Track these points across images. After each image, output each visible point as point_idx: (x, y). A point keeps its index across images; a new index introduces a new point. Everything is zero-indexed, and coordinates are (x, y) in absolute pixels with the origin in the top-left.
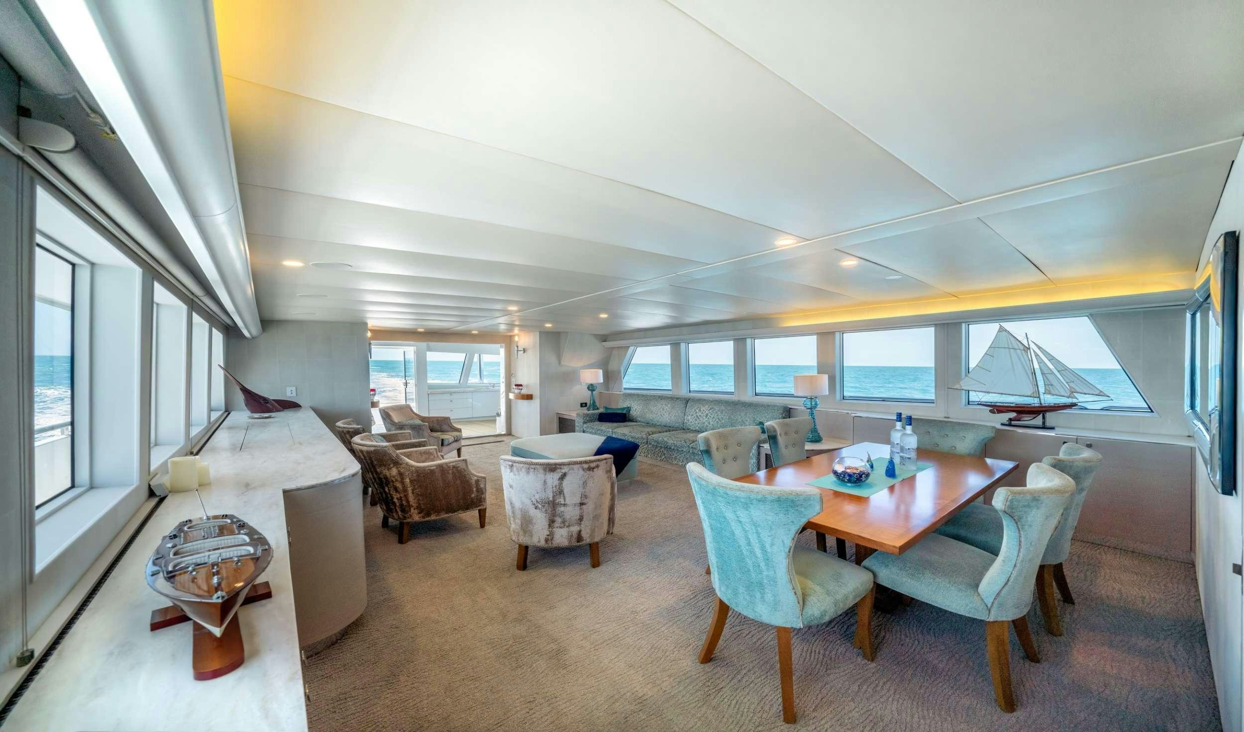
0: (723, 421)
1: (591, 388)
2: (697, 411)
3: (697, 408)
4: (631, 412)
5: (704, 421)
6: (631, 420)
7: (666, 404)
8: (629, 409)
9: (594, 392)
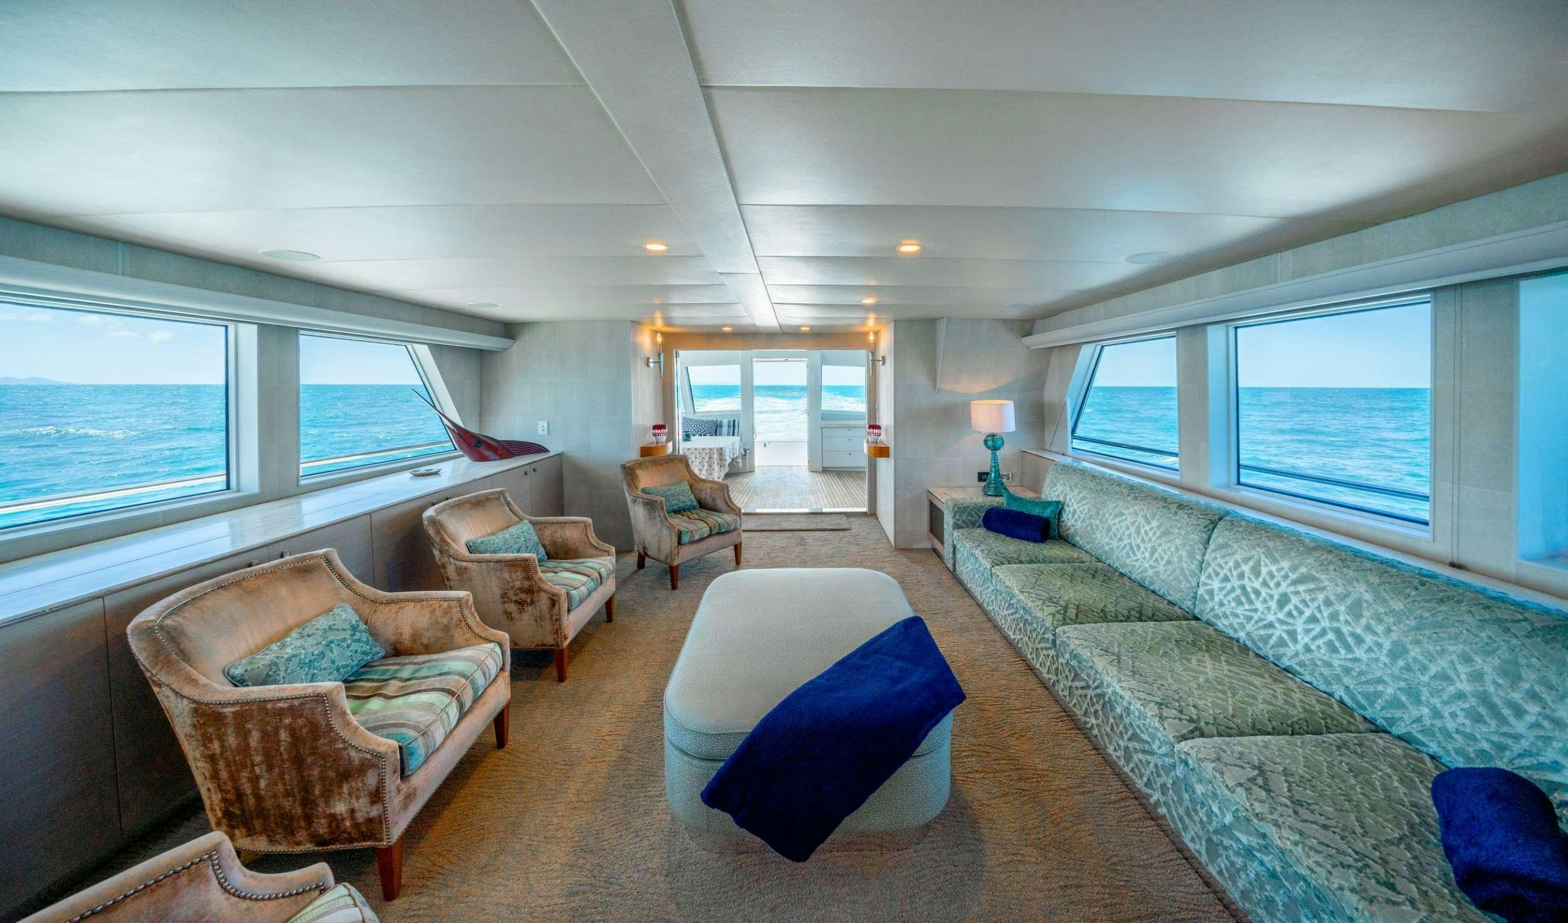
0: (1360, 653)
1: (993, 442)
2: (1246, 568)
3: (1246, 560)
4: (1065, 517)
5: (1271, 618)
6: (1063, 539)
7: (1146, 518)
8: (1059, 508)
9: (998, 453)
